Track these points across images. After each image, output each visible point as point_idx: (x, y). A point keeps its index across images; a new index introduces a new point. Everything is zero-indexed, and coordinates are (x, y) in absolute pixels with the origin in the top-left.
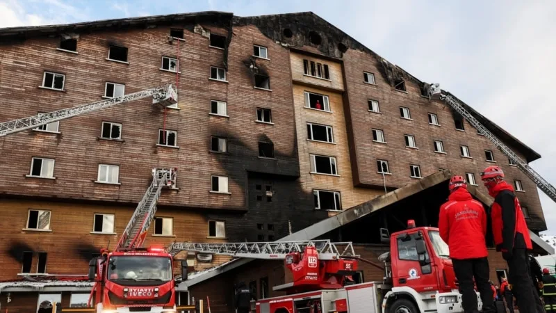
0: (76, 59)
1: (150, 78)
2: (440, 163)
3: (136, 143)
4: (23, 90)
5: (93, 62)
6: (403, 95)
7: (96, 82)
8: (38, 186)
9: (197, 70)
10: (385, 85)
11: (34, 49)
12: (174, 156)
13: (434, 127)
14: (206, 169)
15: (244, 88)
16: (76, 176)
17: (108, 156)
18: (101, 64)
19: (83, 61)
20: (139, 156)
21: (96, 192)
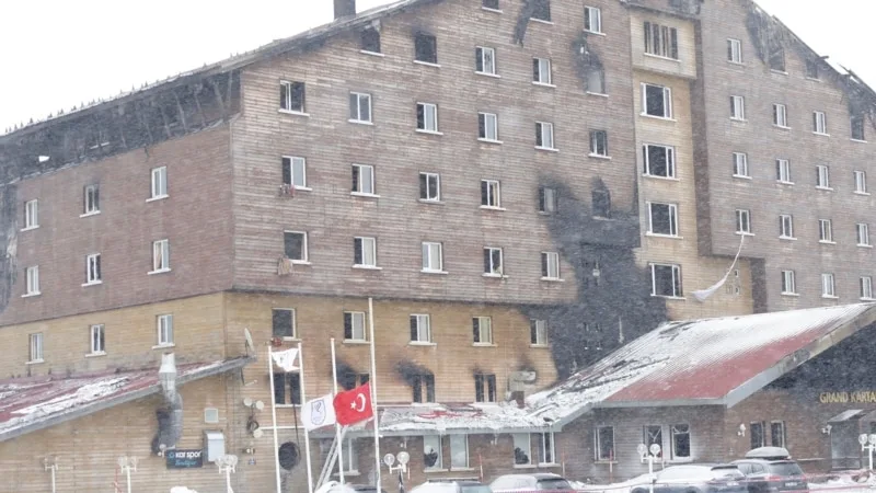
0: (381, 65)
1: (464, 89)
2: (821, 208)
3: (458, 205)
4: (333, 127)
5: (399, 69)
6: (780, 79)
7: (405, 104)
8: (363, 280)
9: (518, 67)
10: (756, 62)
11: (336, 54)
12: (499, 223)
13: (818, 140)
14: (535, 242)
15: (575, 95)
16: (400, 264)
17: (430, 229)
18: (408, 71)
19: (389, 68)
20: (463, 227)
21: (424, 286)
